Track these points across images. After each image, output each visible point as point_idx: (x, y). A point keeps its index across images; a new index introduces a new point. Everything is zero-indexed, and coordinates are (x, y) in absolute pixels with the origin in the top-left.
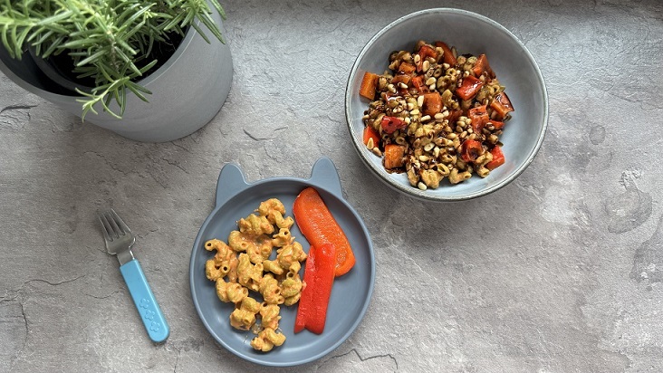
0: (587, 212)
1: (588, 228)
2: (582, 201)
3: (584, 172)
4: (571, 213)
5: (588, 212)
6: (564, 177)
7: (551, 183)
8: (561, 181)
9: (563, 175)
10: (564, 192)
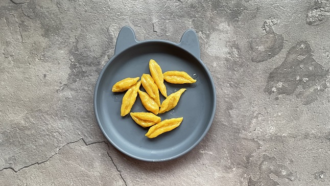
0: (237, 48)
1: (238, 59)
2: (235, 41)
3: (238, 21)
4: (227, 50)
5: (239, 49)
6: (224, 25)
7: (214, 30)
8: (221, 28)
9: (223, 24)
10: (223, 36)
